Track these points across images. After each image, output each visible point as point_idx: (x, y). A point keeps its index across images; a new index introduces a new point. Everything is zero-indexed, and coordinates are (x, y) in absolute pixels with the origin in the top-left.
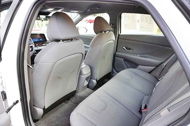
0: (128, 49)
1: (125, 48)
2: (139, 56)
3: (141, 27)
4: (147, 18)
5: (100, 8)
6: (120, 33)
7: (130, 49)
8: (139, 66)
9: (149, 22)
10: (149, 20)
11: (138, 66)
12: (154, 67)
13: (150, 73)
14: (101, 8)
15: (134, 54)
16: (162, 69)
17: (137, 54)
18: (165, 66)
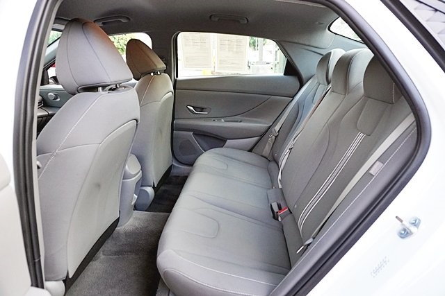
0: (199, 110)
1: (191, 108)
2: (223, 120)
3: (221, 62)
4: (232, 42)
5: (129, 19)
6: (177, 77)
7: (203, 109)
8: (228, 141)
9: (235, 50)
10: (235, 46)
11: (225, 141)
12: (256, 139)
13: (250, 151)
14: (131, 19)
15: (214, 118)
16: (274, 137)
17: (219, 118)
18: (278, 132)
